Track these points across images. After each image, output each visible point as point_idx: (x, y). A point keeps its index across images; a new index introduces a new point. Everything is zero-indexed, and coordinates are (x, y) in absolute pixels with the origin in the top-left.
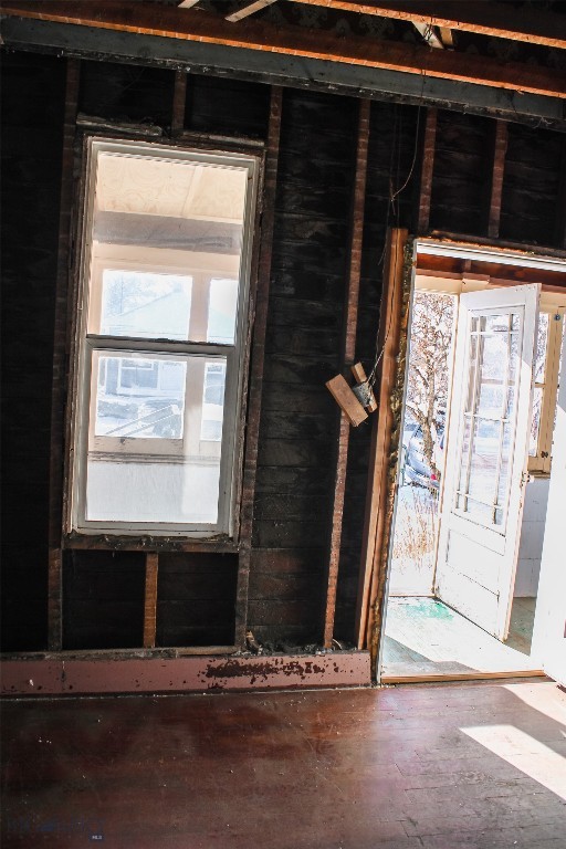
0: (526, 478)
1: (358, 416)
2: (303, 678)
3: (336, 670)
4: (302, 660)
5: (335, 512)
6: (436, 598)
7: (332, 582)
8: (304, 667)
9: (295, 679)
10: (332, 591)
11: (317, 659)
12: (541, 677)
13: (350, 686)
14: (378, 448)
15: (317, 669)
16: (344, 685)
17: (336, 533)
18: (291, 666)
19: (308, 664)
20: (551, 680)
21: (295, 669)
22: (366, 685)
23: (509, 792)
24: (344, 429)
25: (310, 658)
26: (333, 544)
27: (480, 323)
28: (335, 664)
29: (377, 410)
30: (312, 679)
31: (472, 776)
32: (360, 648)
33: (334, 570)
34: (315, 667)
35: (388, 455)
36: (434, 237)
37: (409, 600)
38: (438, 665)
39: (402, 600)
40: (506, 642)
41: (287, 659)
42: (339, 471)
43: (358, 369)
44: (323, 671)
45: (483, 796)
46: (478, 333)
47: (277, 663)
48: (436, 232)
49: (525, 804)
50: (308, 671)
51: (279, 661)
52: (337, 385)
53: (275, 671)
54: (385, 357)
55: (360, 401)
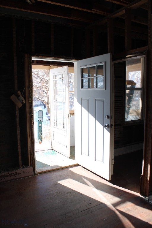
0: (69, 116)
1: (20, 105)
2: (15, 176)
3: (24, 173)
4: (14, 172)
5: (18, 132)
6: (52, 150)
7: (20, 150)
8: (15, 174)
9: (13, 177)
10: (20, 152)
11: (18, 171)
12: (78, 165)
13: (29, 176)
14: (27, 113)
15: (19, 174)
16: (27, 176)
17: (19, 137)
18: (11, 174)
19: (16, 173)
20: (80, 165)
21: (13, 175)
22: (33, 175)
23: (68, 195)
24: (17, 109)
25: (16, 171)
26: (18, 140)
27: (55, 77)
28: (23, 171)
29: (26, 103)
30: (18, 176)
31: (59, 193)
32: (30, 166)
33: (19, 147)
34: (18, 173)
35: (30, 115)
36: (36, 55)
37: (45, 151)
38: (52, 167)
39: (43, 151)
40: (70, 158)
41: (10, 172)
42: (17, 120)
43: (19, 92)
44: (20, 174)
45: (62, 197)
46: (55, 80)
47: (7, 174)
48: (37, 54)
49: (72, 197)
50: (16, 174)
51: (8, 173)
52: (13, 97)
53: (7, 176)
54: (26, 89)
55: (20, 101)
